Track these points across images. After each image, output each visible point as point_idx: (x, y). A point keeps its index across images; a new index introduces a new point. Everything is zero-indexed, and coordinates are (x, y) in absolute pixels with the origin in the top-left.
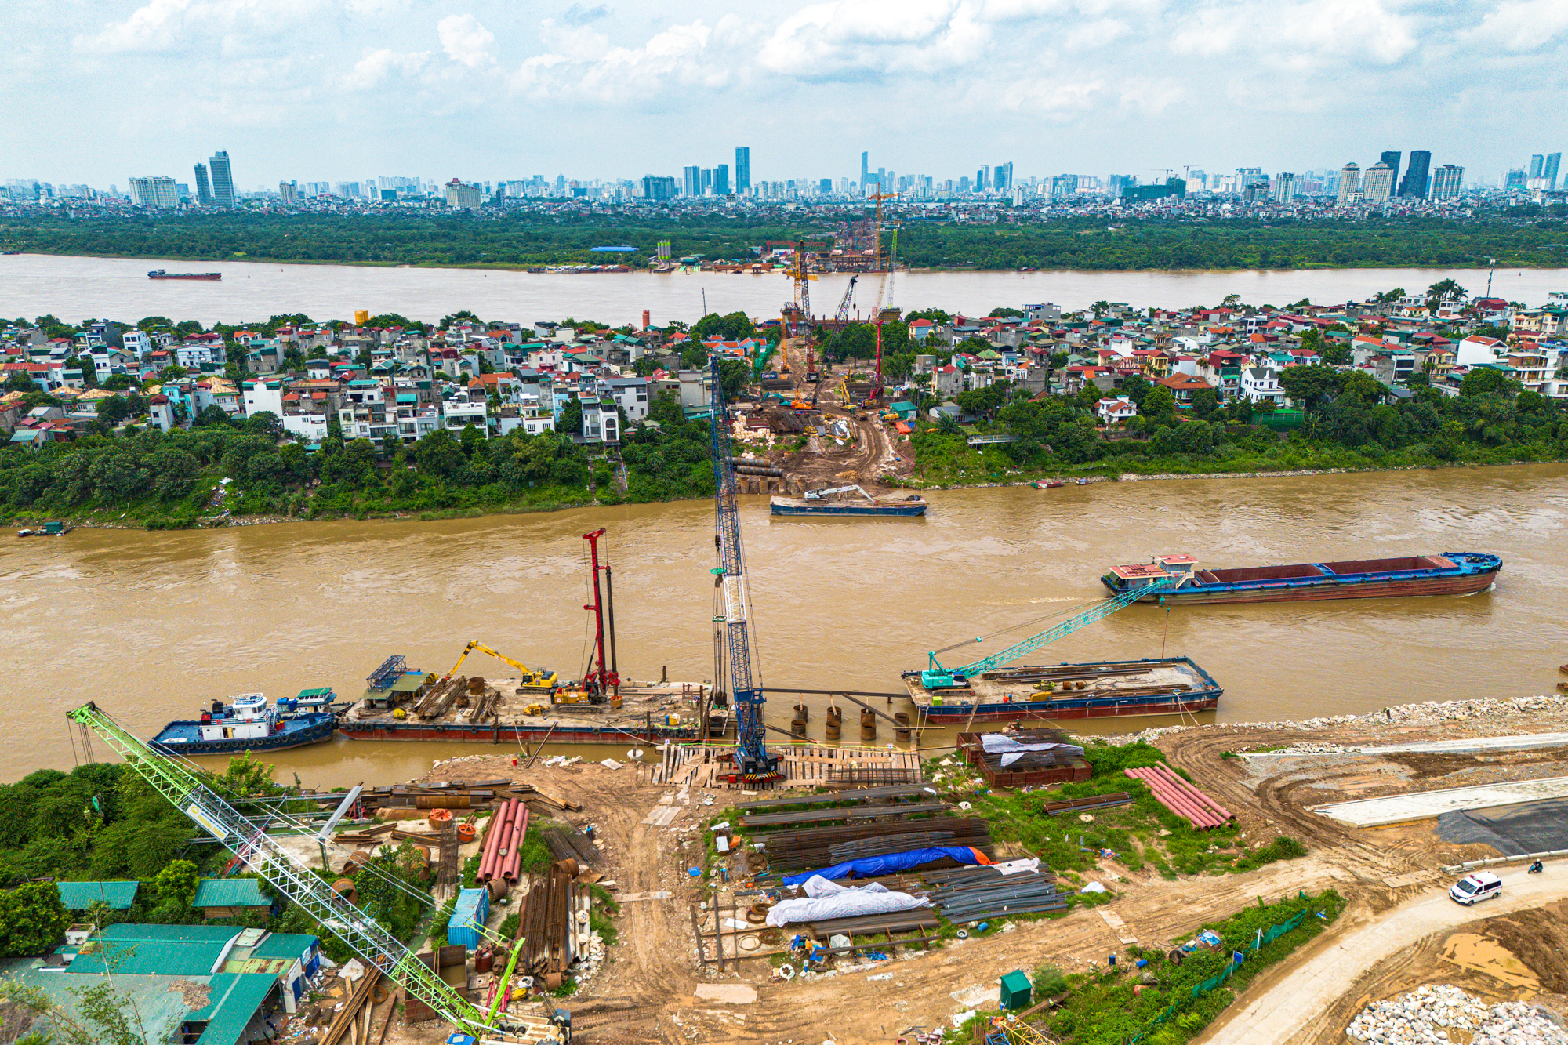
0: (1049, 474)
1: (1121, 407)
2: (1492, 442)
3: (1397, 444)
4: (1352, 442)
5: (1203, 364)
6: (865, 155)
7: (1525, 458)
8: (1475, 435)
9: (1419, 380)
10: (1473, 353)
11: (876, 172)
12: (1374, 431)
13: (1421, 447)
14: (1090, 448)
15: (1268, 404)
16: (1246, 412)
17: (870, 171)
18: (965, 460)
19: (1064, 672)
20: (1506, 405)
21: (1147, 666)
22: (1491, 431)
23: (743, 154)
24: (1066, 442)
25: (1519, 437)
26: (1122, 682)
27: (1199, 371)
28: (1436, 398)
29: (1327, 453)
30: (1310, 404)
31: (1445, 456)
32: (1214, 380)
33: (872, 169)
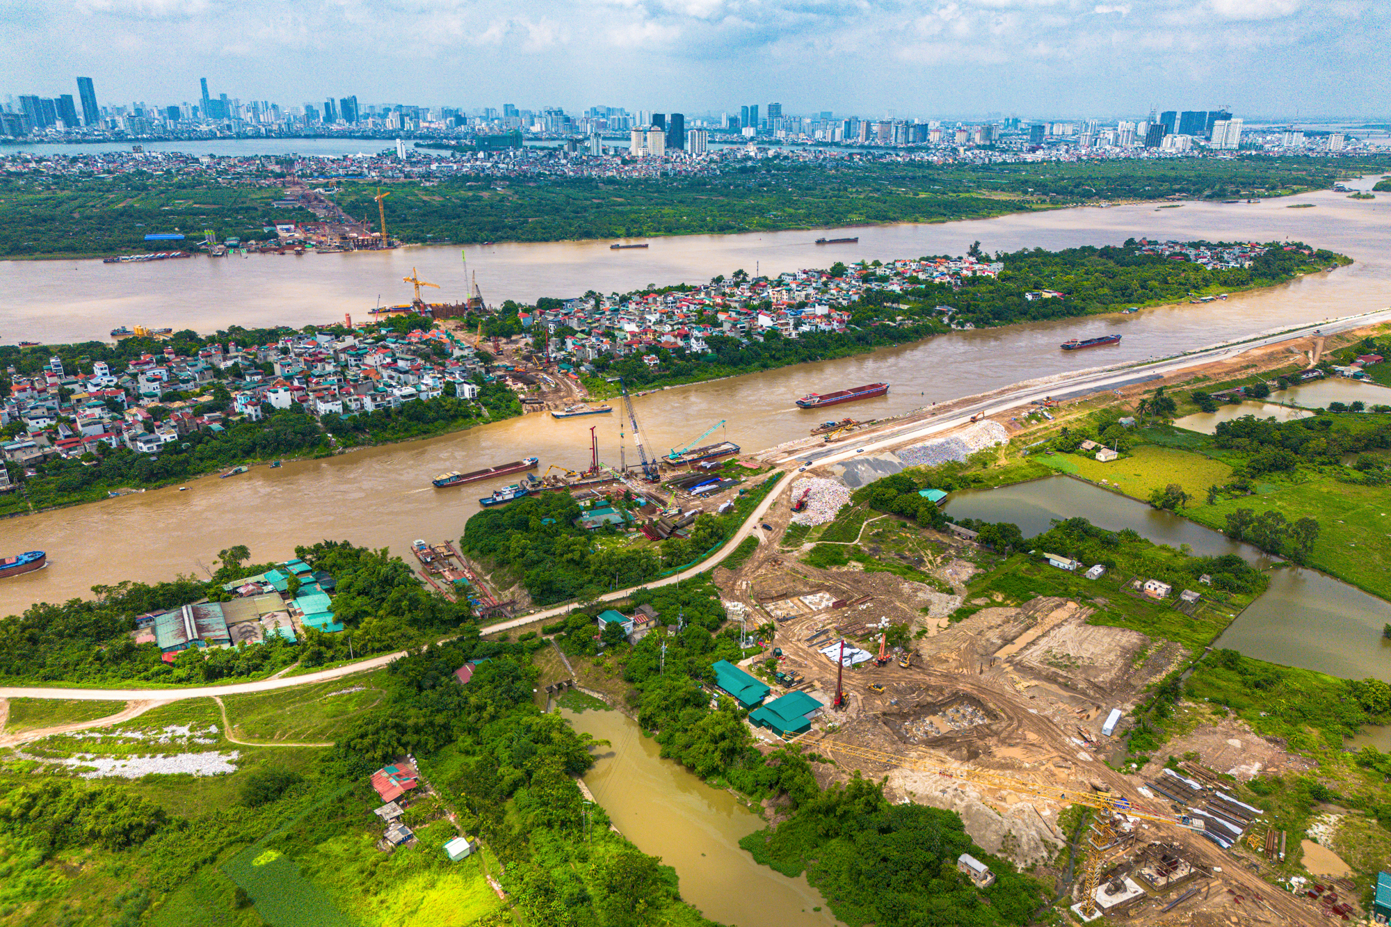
0: (639, 390)
1: (652, 359)
2: (778, 359)
3: (749, 363)
4: (735, 365)
5: (676, 337)
6: (203, 81)
7: (789, 364)
8: (773, 357)
9: (748, 334)
10: (765, 321)
11: (218, 98)
12: (741, 359)
13: (756, 364)
14: (650, 377)
15: (704, 354)
16: (696, 356)
17: (211, 98)
18: (607, 388)
19: (701, 450)
20: (780, 344)
21: (719, 445)
22: (777, 355)
23: (86, 85)
24: (641, 377)
25: (786, 356)
26: (716, 450)
27: (673, 340)
28: (757, 343)
29: (728, 370)
30: (718, 351)
31: (765, 366)
32: (681, 343)
33: (214, 95)
